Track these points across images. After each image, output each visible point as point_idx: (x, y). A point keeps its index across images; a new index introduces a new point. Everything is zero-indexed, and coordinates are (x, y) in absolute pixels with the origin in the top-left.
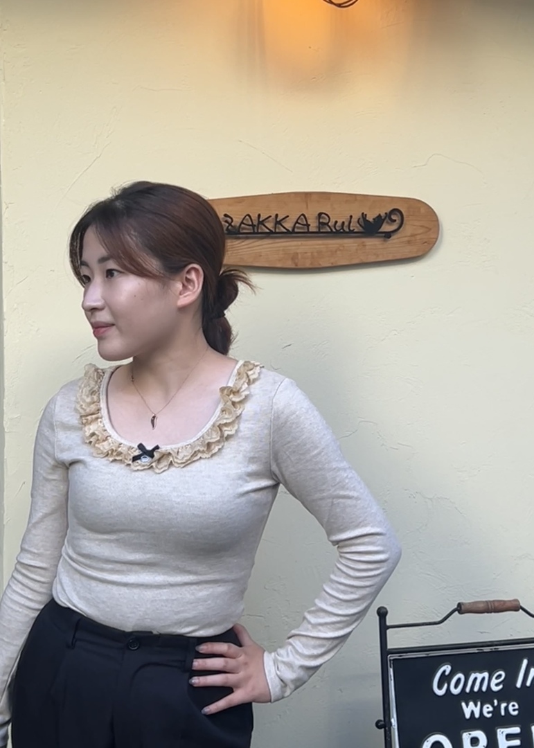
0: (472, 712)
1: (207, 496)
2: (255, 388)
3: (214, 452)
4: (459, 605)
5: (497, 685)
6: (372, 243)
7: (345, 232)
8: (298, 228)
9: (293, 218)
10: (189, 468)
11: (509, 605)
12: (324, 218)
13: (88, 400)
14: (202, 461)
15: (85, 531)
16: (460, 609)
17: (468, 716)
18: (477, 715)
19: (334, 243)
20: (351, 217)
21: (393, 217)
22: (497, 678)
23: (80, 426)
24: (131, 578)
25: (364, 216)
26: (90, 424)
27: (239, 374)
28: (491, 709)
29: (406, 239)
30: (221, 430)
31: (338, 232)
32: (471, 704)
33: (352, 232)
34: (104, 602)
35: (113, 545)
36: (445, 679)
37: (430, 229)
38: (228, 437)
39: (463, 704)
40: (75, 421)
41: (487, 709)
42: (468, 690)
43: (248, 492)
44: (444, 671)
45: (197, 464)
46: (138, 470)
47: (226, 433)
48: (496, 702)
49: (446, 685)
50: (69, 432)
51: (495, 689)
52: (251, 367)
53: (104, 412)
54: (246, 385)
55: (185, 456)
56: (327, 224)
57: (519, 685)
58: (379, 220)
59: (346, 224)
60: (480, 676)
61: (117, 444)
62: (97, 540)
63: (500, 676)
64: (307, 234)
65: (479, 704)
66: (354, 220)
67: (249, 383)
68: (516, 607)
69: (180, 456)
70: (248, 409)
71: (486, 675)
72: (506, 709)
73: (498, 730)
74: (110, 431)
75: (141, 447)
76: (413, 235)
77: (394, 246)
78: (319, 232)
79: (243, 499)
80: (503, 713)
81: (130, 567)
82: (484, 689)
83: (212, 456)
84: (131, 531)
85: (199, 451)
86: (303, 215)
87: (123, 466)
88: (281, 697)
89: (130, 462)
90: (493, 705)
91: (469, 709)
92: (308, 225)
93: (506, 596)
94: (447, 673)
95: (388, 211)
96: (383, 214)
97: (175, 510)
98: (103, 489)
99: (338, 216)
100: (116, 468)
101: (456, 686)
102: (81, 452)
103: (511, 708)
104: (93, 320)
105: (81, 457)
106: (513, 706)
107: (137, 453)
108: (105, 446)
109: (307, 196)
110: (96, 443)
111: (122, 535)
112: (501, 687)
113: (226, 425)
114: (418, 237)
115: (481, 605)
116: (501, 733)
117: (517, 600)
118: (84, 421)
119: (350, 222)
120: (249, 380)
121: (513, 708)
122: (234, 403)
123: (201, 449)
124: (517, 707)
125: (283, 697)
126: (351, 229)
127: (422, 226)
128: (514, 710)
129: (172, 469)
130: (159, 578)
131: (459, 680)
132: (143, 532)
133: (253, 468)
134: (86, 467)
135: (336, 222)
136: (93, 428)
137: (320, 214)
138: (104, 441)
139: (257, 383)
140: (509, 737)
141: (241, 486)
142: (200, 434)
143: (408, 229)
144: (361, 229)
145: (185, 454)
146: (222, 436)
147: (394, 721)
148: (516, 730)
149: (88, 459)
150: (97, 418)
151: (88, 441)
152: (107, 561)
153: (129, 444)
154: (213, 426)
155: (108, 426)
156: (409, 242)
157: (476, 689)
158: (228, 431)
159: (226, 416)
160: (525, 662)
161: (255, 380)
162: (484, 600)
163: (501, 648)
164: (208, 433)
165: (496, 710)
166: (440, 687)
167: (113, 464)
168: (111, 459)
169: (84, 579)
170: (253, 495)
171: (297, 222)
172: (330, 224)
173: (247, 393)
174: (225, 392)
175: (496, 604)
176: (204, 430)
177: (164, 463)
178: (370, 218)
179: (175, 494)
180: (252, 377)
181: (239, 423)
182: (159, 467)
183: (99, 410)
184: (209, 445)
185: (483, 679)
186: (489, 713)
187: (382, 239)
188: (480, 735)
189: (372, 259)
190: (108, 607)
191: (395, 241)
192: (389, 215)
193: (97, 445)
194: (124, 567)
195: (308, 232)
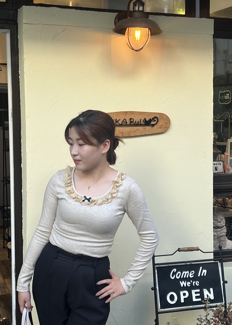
0: (184, 285)
1: (106, 216)
2: (124, 181)
3: (109, 201)
4: (179, 249)
5: (192, 275)
6: (148, 128)
7: (139, 124)
8: (123, 123)
9: (122, 120)
10: (101, 206)
11: (195, 248)
12: (132, 120)
13: (68, 178)
14: (105, 204)
15: (63, 222)
16: (179, 250)
17: (182, 286)
18: (185, 286)
19: (135, 128)
20: (141, 119)
21: (155, 119)
22: (192, 273)
23: (65, 187)
24: (78, 238)
25: (145, 119)
26: (68, 187)
27: (118, 176)
28: (190, 284)
29: (159, 126)
30: (112, 195)
31: (136, 124)
32: (183, 282)
33: (141, 124)
34: (67, 245)
35: (72, 227)
36: (174, 273)
37: (167, 123)
38: (114, 197)
39: (181, 282)
40: (63, 185)
41: (189, 283)
42: (182, 277)
43: (118, 215)
44: (174, 271)
45: (103, 205)
46: (84, 205)
47: (113, 196)
48: (191, 281)
49: (175, 276)
50: (60, 188)
51: (191, 277)
52: (123, 174)
53: (73, 183)
54: (121, 181)
55: (100, 202)
56: (133, 122)
57: (199, 275)
58: (150, 120)
59: (139, 122)
60: (186, 273)
61: (77, 195)
62: (68, 225)
63: (193, 272)
64: (126, 125)
65: (186, 282)
66: (142, 120)
67: (122, 180)
68: (198, 249)
69: (98, 202)
70: (121, 188)
71: (188, 272)
72: (195, 283)
73: (192, 291)
74: (75, 190)
75: (85, 197)
76: (161, 125)
77: (155, 129)
78: (130, 125)
79: (116, 217)
80: (194, 285)
81: (78, 235)
82: (187, 277)
83: (108, 203)
84: (79, 224)
85: (104, 201)
86: (125, 119)
87: (79, 203)
88: (128, 291)
89: (82, 202)
90: (190, 282)
91: (183, 284)
92: (127, 122)
93: (195, 246)
94: (175, 272)
95: (153, 117)
96: (151, 118)
97: (95, 219)
98: (72, 210)
99: (137, 119)
100: (76, 203)
101: (178, 276)
102: (65, 196)
103: (196, 283)
104: (74, 159)
105: (65, 198)
106: (197, 282)
107: (84, 199)
108: (73, 195)
109: (126, 113)
110: (70, 194)
111: (76, 225)
112: (193, 276)
113: (114, 193)
114: (163, 126)
115: (186, 249)
116: (193, 292)
117: (198, 247)
118: (67, 186)
119: (141, 121)
120: (122, 179)
121: (197, 283)
122: (117, 186)
123: (105, 200)
124: (198, 283)
125: (129, 291)
126: (141, 123)
127: (165, 122)
128: (197, 284)
129: (95, 206)
130: (87, 239)
131: (179, 274)
132: (83, 225)
133: (120, 207)
134: (66, 202)
135: (136, 121)
136: (69, 188)
137: (130, 119)
138: (73, 193)
139: (124, 180)
140: (196, 293)
141: (116, 213)
142: (105, 195)
143: (160, 123)
144: (144, 123)
145: (100, 201)
146: (112, 197)
147: (157, 288)
148: (198, 291)
149: (67, 199)
150: (71, 185)
151: (67, 193)
152: (70, 232)
153: (81, 196)
154: (109, 193)
155: (74, 188)
156: (160, 128)
157: (185, 277)
158: (114, 195)
159: (114, 190)
160: (201, 268)
161: (124, 179)
162: (187, 247)
163: (193, 263)
164: (107, 195)
165: (192, 284)
166: (173, 276)
167: (76, 202)
168: (75, 200)
169: (61, 237)
170: (119, 216)
171: (123, 121)
172: (134, 122)
173: (121, 183)
174: (114, 182)
175: (191, 248)
176: (106, 194)
177: (93, 204)
178: (147, 120)
179: (96, 214)
180: (123, 178)
181: (118, 193)
182: (91, 204)
183: (71, 182)
184: (108, 199)
185: (187, 273)
186: (189, 285)
187: (151, 127)
188: (186, 292)
189: (148, 133)
190: (69, 246)
191: (156, 127)
192: (153, 119)
193: (70, 195)
194: (75, 235)
195: (127, 125)
